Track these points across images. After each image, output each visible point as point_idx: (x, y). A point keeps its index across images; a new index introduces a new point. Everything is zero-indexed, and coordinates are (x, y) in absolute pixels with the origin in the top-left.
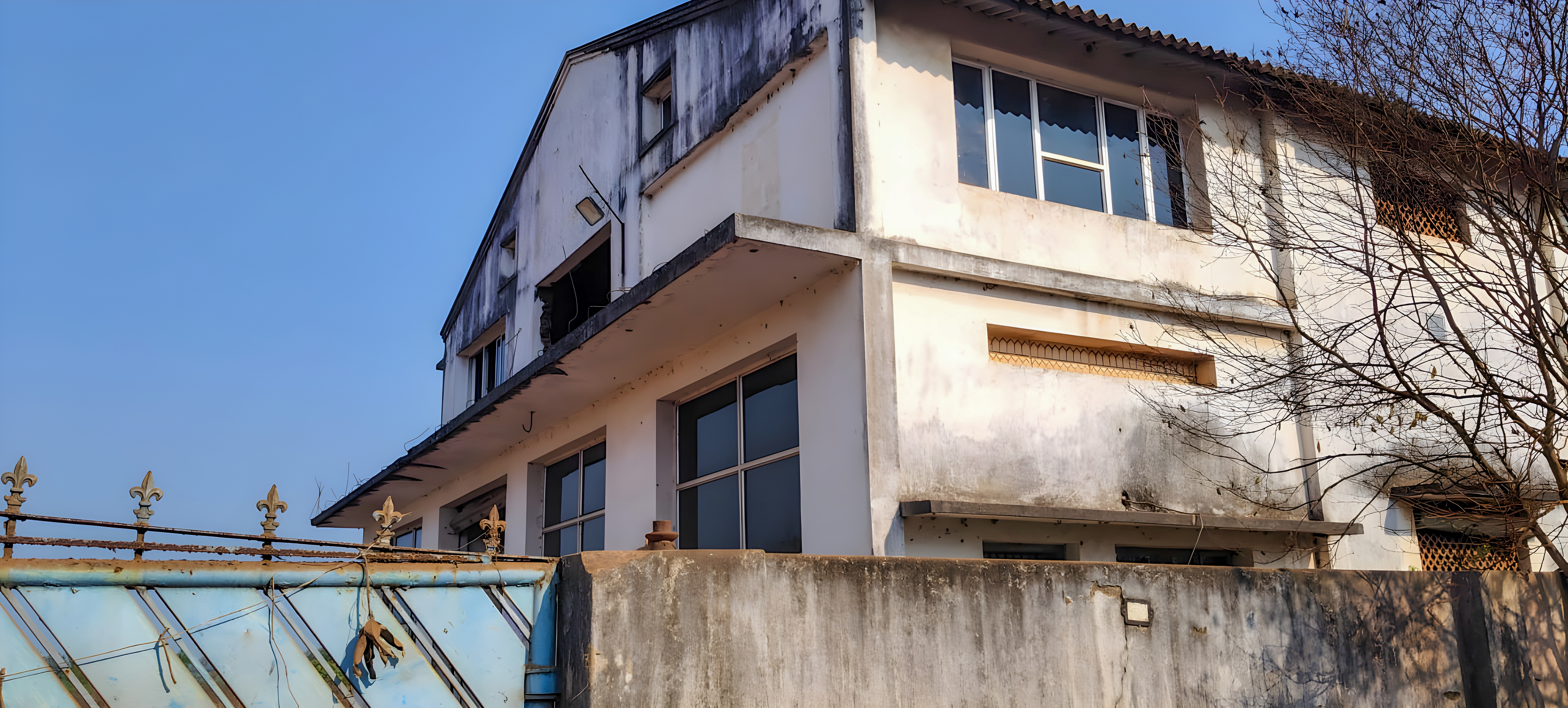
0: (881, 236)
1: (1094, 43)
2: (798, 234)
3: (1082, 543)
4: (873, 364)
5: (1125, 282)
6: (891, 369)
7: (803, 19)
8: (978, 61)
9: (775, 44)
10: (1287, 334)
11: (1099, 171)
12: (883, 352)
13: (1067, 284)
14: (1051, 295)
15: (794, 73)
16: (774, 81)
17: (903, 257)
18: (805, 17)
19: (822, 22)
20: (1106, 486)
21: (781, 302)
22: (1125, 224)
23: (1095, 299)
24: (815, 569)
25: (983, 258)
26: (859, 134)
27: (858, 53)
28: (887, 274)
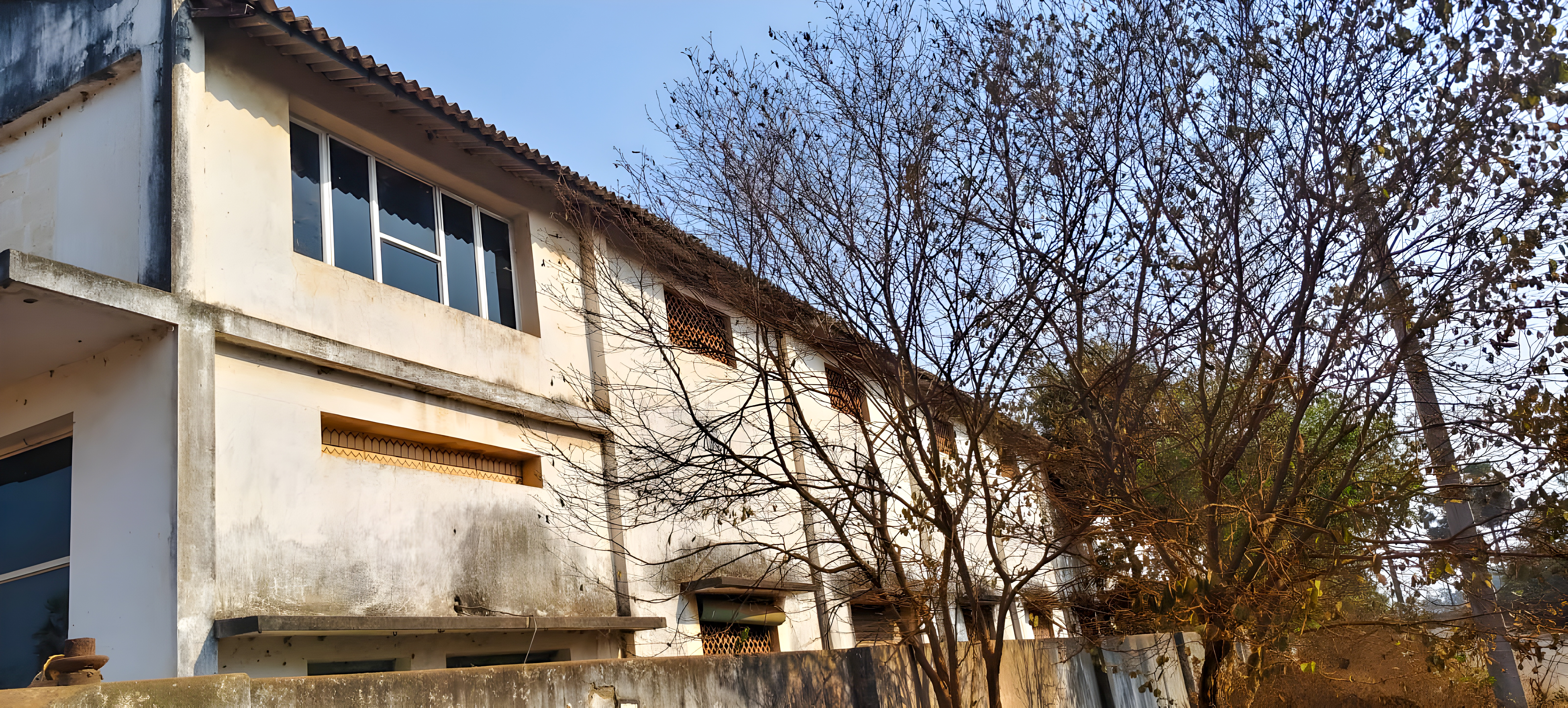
0: (202, 300)
1: (435, 131)
2: (97, 287)
3: (413, 656)
4: (187, 452)
5: (464, 376)
6: (210, 459)
7: (106, 35)
8: (316, 125)
9: (61, 58)
10: (603, 438)
11: (436, 262)
12: (201, 439)
13: (408, 374)
14: (390, 385)
15: (85, 97)
16: (56, 102)
17: (229, 326)
18: (109, 34)
19: (133, 43)
20: (439, 591)
21: (52, 372)
22: (463, 318)
23: (435, 392)
24: (298, 697)
25: (320, 338)
26: (180, 179)
27: (183, 86)
28: (208, 346)
